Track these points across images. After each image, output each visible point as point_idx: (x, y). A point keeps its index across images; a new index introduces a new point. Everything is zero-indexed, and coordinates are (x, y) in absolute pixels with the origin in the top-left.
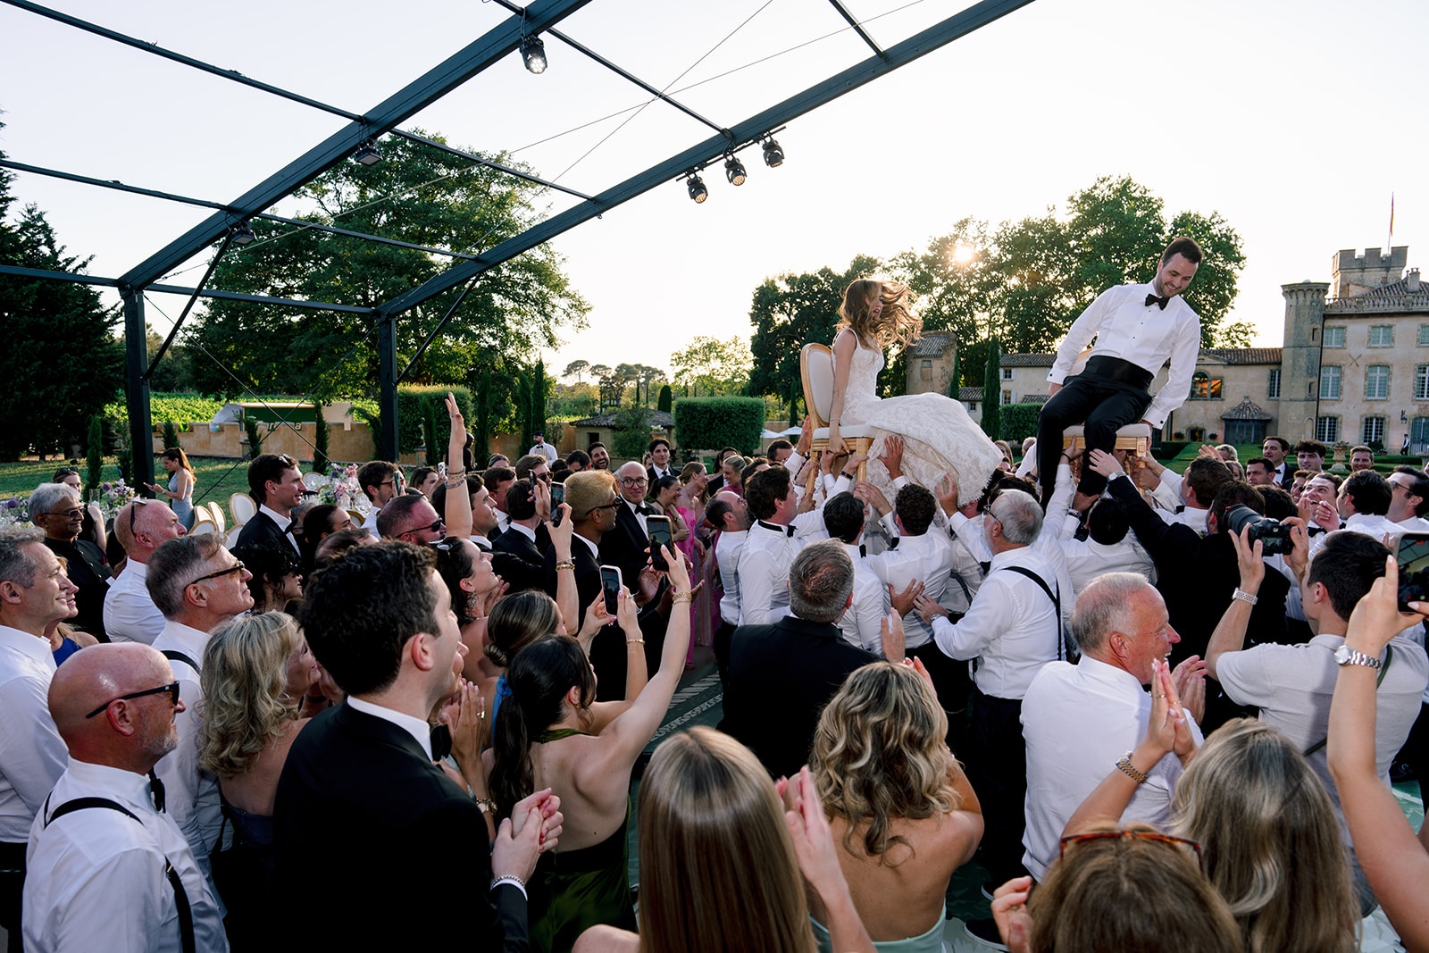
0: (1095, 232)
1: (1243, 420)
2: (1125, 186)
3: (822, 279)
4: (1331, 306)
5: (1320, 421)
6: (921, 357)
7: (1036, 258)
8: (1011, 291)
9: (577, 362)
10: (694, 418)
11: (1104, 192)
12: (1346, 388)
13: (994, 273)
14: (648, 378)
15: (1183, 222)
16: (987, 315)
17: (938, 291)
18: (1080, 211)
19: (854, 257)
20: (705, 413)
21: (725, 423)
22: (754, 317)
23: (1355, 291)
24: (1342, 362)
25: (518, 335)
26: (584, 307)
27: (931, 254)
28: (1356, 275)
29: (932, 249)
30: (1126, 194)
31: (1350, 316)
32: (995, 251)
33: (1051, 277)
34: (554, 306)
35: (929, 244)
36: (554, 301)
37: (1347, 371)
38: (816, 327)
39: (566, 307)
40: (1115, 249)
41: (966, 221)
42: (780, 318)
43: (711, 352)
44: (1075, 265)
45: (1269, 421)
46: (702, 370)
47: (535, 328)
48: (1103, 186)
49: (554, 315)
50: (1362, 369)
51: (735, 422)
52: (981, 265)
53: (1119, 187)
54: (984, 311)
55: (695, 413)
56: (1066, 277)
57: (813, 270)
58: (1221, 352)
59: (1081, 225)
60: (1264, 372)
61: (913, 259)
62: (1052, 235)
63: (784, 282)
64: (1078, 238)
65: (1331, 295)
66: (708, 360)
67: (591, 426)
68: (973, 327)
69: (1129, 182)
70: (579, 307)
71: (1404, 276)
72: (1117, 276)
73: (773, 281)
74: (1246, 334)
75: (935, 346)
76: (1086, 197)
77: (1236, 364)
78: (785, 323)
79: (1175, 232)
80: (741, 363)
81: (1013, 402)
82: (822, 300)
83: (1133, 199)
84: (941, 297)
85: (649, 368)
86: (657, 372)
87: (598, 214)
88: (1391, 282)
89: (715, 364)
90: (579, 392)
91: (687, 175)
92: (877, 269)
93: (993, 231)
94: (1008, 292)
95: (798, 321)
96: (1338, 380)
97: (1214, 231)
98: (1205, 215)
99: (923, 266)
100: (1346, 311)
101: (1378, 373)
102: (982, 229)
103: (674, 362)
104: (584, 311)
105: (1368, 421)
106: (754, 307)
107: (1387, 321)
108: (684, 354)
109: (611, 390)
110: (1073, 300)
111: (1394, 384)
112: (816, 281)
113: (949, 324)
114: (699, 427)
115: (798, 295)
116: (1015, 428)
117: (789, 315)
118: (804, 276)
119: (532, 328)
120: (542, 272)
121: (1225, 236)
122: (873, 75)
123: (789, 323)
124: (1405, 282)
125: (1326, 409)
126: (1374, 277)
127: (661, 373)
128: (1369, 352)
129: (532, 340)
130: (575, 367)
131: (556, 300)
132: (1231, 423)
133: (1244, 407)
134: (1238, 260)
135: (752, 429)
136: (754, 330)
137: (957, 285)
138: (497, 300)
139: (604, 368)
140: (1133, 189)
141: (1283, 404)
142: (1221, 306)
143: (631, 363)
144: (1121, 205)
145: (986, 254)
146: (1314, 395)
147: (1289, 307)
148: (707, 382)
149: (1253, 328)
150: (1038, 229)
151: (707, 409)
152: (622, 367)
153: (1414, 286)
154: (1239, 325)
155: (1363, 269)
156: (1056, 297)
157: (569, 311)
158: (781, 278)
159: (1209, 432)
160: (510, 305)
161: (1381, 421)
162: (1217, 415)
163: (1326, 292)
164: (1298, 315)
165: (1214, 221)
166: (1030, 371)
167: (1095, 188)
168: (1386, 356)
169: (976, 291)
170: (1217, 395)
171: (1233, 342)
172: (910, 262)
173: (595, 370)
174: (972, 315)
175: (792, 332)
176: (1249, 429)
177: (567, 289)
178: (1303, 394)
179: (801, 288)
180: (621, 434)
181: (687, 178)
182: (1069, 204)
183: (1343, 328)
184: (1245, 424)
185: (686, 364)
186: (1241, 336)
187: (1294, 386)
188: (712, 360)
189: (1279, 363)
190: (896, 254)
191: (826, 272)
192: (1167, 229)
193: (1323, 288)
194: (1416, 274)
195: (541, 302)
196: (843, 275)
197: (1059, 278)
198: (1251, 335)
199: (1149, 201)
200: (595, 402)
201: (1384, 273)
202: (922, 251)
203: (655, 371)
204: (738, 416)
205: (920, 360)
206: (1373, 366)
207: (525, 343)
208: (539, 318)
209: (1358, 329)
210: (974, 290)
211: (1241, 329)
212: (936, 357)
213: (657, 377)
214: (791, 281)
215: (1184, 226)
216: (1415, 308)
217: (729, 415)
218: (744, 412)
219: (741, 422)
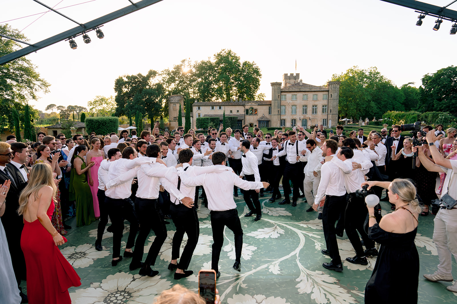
0: (222, 65)
1: (263, 121)
2: (229, 52)
3: (139, 77)
4: (282, 89)
5: (281, 120)
6: (173, 103)
7: (206, 73)
8: (199, 83)
9: (51, 105)
10: (93, 124)
11: (224, 54)
12: (287, 111)
13: (194, 77)
14: (80, 110)
15: (245, 64)
16: (192, 90)
17: (177, 82)
18: (217, 59)
19: (149, 70)
20: (97, 122)
21: (104, 126)
22: (116, 90)
23: (288, 85)
24: (286, 104)
25: (20, 95)
26: (47, 85)
27: (174, 70)
28: (288, 81)
29: (175, 69)
30: (230, 55)
31: (287, 92)
32: (194, 70)
33: (210, 79)
34: (34, 84)
35: (174, 67)
36: (34, 82)
37: (287, 107)
38: (137, 93)
39: (39, 84)
40: (228, 71)
41: (185, 60)
42: (125, 90)
43: (102, 101)
44: (217, 76)
45: (269, 121)
46: (100, 108)
47: (26, 92)
48: (223, 52)
49: (35, 87)
50: (290, 106)
51: (108, 125)
52: (190, 74)
53: (228, 52)
54: (192, 88)
56: (214, 79)
57: (135, 74)
58: (257, 102)
59: (218, 63)
60: (267, 107)
61: (169, 72)
62: (210, 66)
63: (125, 78)
64: (217, 67)
65: (283, 85)
66: (102, 104)
67: (54, 128)
69: (230, 51)
70: (45, 84)
71: (299, 81)
72: (228, 79)
73: (122, 77)
74: (263, 96)
75: (177, 99)
76: (219, 55)
77: (260, 105)
78: (127, 92)
79: (243, 67)
80: (114, 105)
81: (201, 117)
82: (139, 84)
83: (232, 56)
84: (178, 84)
85: (80, 107)
86: (84, 108)
87: (35, 51)
88: (296, 83)
89: (105, 105)
90: (52, 116)
91: (69, 39)
92: (157, 75)
93: (193, 63)
94: (198, 83)
95: (131, 91)
96: (285, 109)
97: (253, 67)
98: (251, 62)
99: (172, 74)
100: (286, 90)
101: (294, 107)
102: (190, 63)
103: (89, 105)
104: (47, 86)
105: (292, 120)
106: (115, 86)
107: (295, 93)
108: (93, 102)
109: (64, 115)
110: (217, 86)
111: (298, 110)
112: (137, 78)
113: (181, 93)
114: (95, 127)
115: (131, 82)
116: (201, 125)
117: (128, 89)
118: (132, 76)
119: (25, 92)
120: (27, 71)
121: (256, 68)
122: (132, 11)
123: (128, 92)
124: (299, 83)
125: (283, 117)
126: (292, 81)
127: (85, 109)
128: (292, 102)
129: (26, 97)
130: (50, 107)
131: (35, 82)
132: (260, 122)
133: (263, 117)
134: (260, 75)
135: (114, 127)
136: (116, 94)
137: (183, 80)
138: (9, 81)
139: (63, 107)
140: (232, 53)
141: (272, 116)
142: (256, 89)
143: (73, 105)
144: (228, 58)
145: (191, 71)
146: (280, 113)
147: (273, 89)
148: (102, 112)
149: (265, 95)
150: (206, 64)
151: (97, 121)
152: (69, 107)
153: (301, 84)
154: (261, 94)
155: (290, 79)
156: (212, 85)
157: (41, 86)
158: (124, 76)
159: (254, 124)
160: (15, 83)
161: (295, 120)
162: (256, 119)
163: (281, 85)
164: (275, 91)
165: (253, 64)
166: (205, 107)
167: (221, 52)
168: (296, 103)
169: (189, 82)
170: (256, 114)
171: (260, 99)
172: (168, 72)
173: (59, 108)
174: (188, 89)
175: (130, 95)
176: (264, 123)
177: (39, 78)
178: (277, 113)
179: (131, 80)
180: (64, 130)
181: (69, 40)
182: (214, 57)
183: (285, 95)
184: (263, 122)
185: (94, 106)
186: (262, 97)
187: (274, 111)
188: (103, 104)
189: (271, 105)
190: (163, 70)
191: (140, 75)
192: (241, 66)
193: (280, 84)
194: (301, 81)
195: (29, 83)
196: (146, 76)
197: (213, 79)
198: (264, 97)
199: (236, 57)
200: (58, 119)
201: (294, 80)
202: (172, 69)
203: (83, 108)
204: (109, 123)
205: (172, 104)
206: (293, 105)
207: (22, 97)
208: (28, 88)
209: (289, 95)
210: (188, 82)
211: (261, 95)
212: (177, 103)
213: (84, 110)
214: (128, 77)
215: (245, 65)
216: (301, 90)
217: (105, 123)
218: (111, 122)
219: (110, 125)
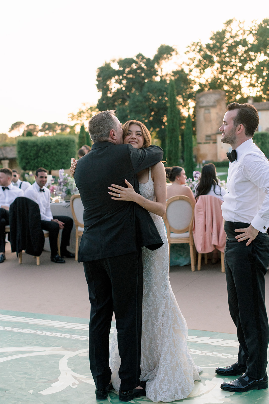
3: (138, 60)
6: (203, 107)
20: (34, 146)
21: (47, 152)
27: (211, 42)
29: (212, 39)
32: (251, 40)
35: (210, 37)
51: (54, 151)
55: (28, 147)
61: (201, 46)
63: (115, 64)
68: (237, 88)
73: (109, 63)
75: (213, 100)
78: (118, 89)
82: (140, 73)
93: (248, 26)
95: (127, 88)
99: (206, 50)
102: (241, 25)
106: (98, 80)
112: (133, 61)
114: (30, 156)
115: (124, 71)
117: (120, 84)
118: (127, 59)
123: (122, 89)
135: (67, 155)
136: (99, 95)
158: (114, 62)
172: (199, 48)
175: (123, 95)
179: (125, 66)
191: (140, 56)
196: (152, 58)
204: (56, 148)
205: (203, 109)
212: (213, 106)
214: (119, 62)
217: (49, 147)
218: (59, 145)
219: (58, 151)
